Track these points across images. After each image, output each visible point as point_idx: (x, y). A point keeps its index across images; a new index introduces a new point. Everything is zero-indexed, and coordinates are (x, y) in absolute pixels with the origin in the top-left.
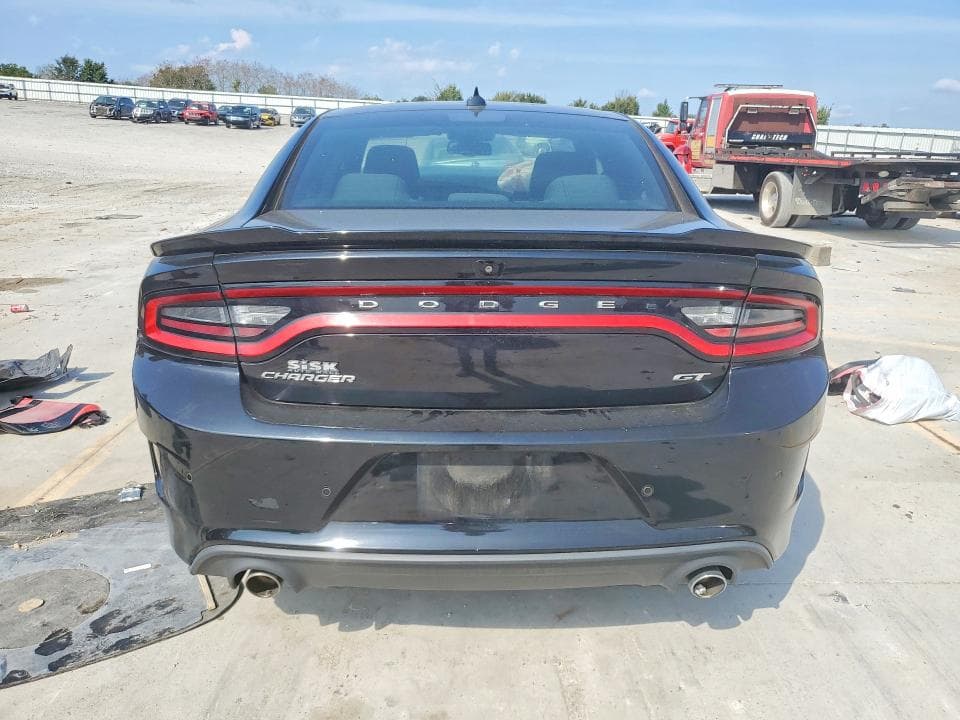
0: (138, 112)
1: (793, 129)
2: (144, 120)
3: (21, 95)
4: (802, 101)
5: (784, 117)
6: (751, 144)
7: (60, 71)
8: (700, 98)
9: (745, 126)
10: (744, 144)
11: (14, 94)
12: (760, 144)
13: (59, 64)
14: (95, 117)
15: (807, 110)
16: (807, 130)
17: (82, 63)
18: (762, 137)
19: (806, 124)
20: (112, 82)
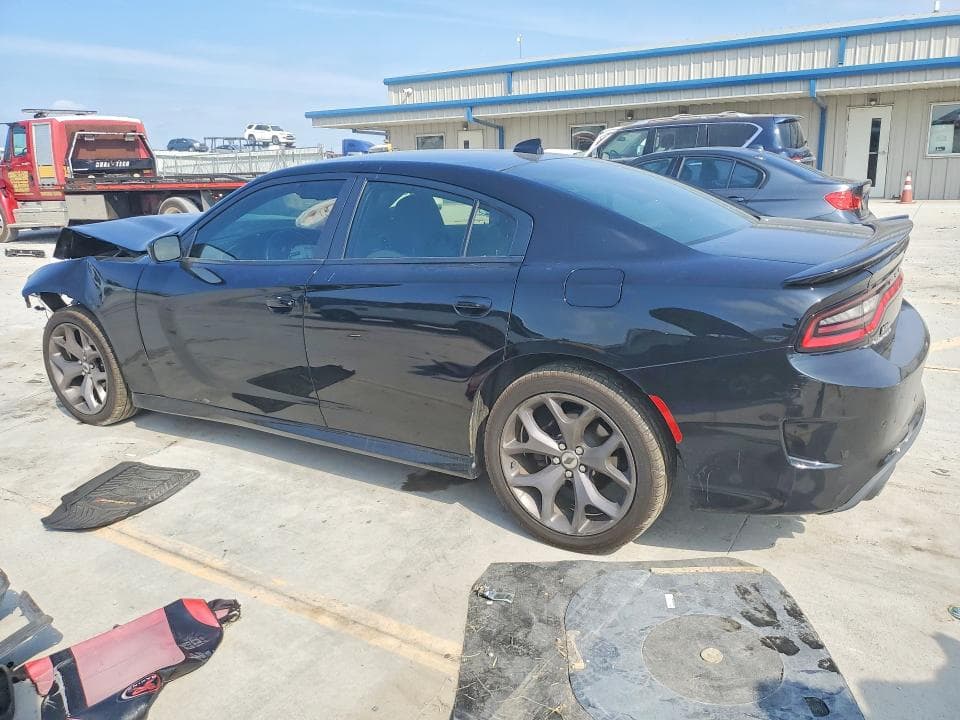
1: (132, 155)
4: (133, 128)
5: (120, 143)
6: (99, 172)
8: (9, 124)
9: (84, 154)
10: (89, 172)
12: (107, 171)
15: (140, 136)
16: (144, 155)
18: (106, 165)
19: (141, 150)
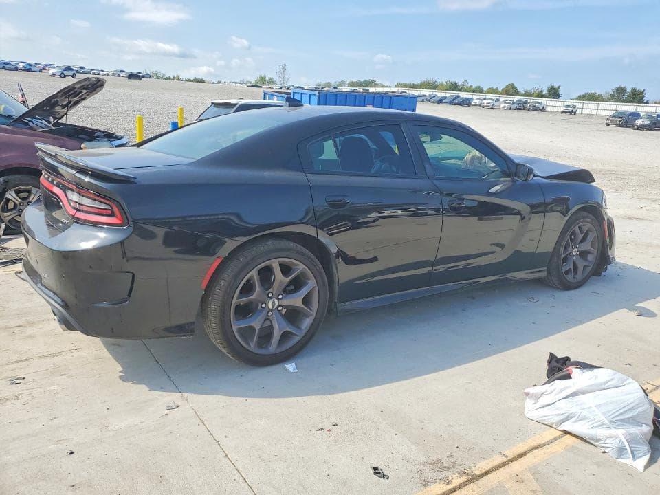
0: (639, 122)
2: (641, 128)
3: (579, 111)
7: (613, 96)
11: (574, 110)
13: (614, 92)
14: (608, 125)
17: (629, 90)
20: (647, 103)
